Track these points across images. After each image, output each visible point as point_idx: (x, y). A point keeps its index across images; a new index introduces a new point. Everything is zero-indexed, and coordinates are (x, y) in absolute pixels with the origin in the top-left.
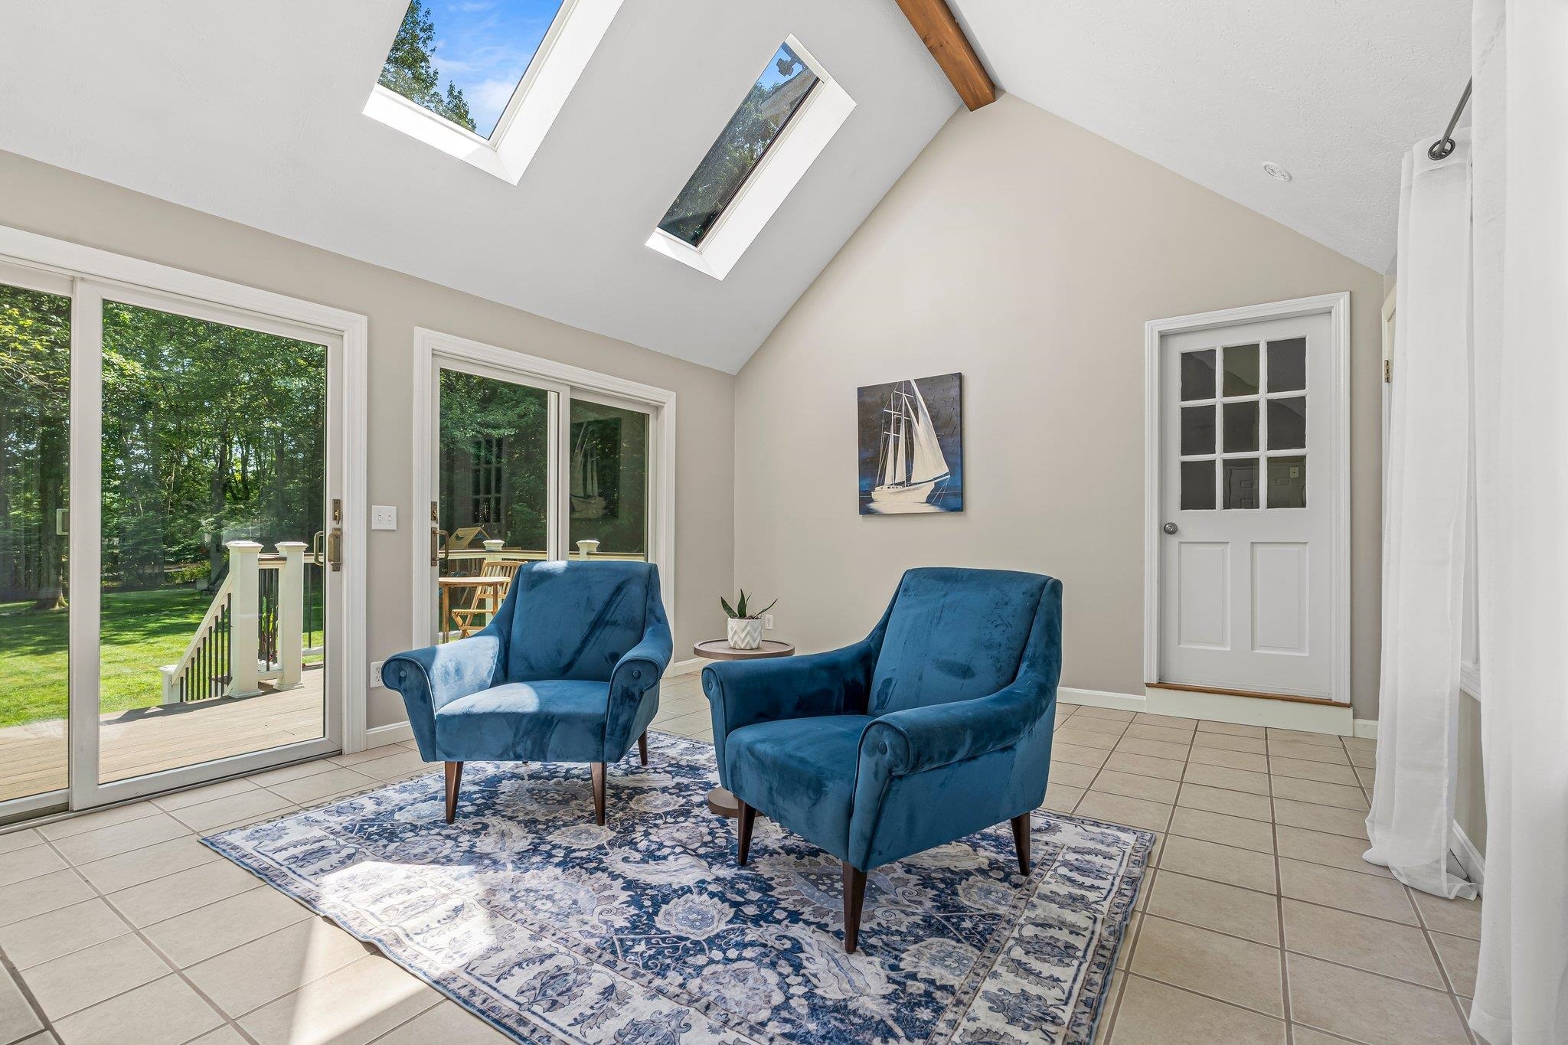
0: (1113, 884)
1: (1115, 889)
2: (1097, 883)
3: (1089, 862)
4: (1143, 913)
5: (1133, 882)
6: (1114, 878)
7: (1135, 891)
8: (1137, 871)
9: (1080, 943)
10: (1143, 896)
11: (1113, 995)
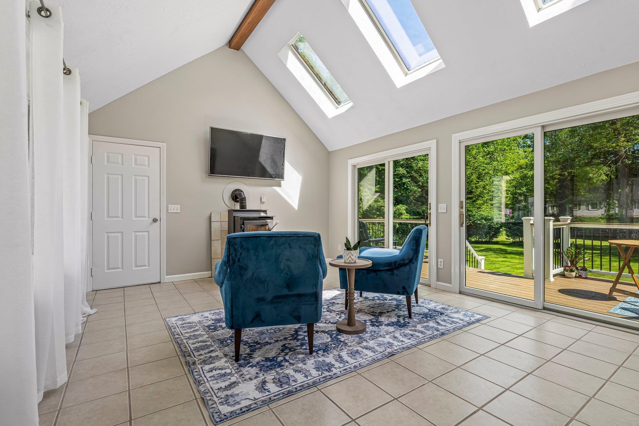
0: (205, 377)
1: (203, 375)
2: (211, 374)
3: (224, 381)
4: (186, 374)
5: (198, 383)
6: (207, 380)
7: (195, 379)
8: (202, 389)
9: (196, 354)
10: (191, 381)
11: (178, 350)
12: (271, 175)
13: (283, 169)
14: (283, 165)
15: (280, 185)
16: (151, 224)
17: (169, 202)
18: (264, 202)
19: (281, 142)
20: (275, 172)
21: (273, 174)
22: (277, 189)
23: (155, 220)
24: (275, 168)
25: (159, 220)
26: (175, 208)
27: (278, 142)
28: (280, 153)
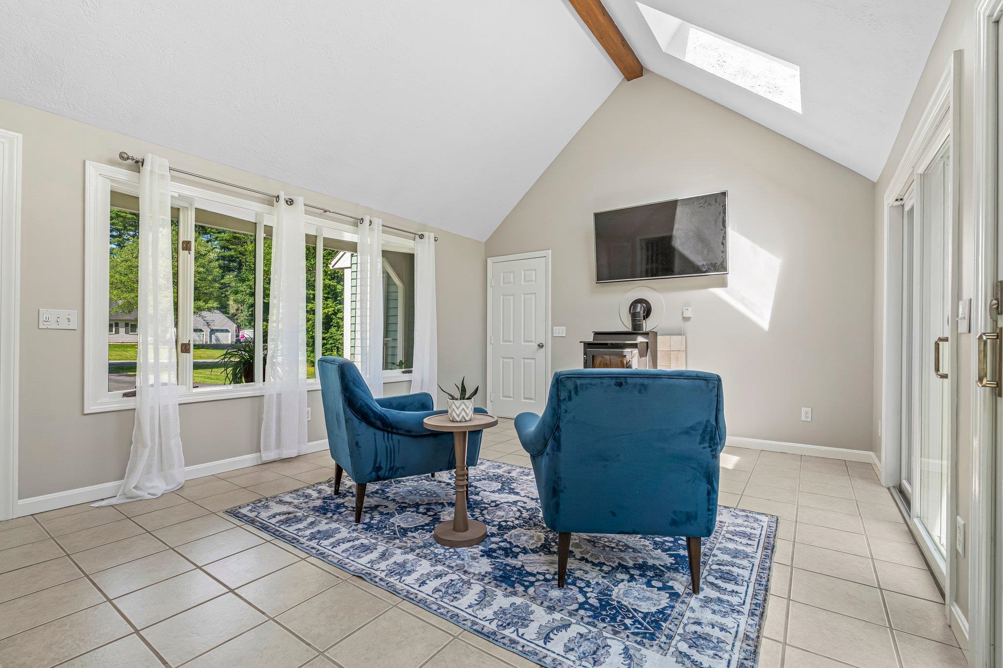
12: (699, 267)
13: (724, 252)
14: (723, 244)
15: (724, 285)
16: (538, 350)
17: (554, 324)
18: (690, 317)
19: (716, 202)
20: (705, 260)
21: (703, 265)
22: (719, 291)
23: (541, 346)
24: (705, 252)
25: (544, 346)
26: (561, 331)
27: (709, 204)
28: (716, 223)
